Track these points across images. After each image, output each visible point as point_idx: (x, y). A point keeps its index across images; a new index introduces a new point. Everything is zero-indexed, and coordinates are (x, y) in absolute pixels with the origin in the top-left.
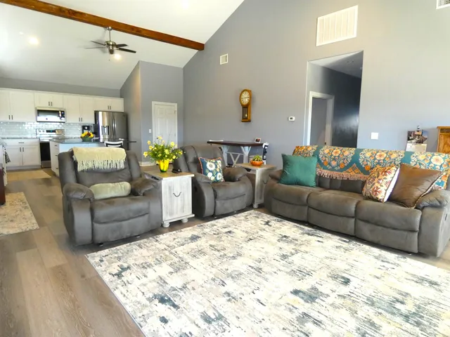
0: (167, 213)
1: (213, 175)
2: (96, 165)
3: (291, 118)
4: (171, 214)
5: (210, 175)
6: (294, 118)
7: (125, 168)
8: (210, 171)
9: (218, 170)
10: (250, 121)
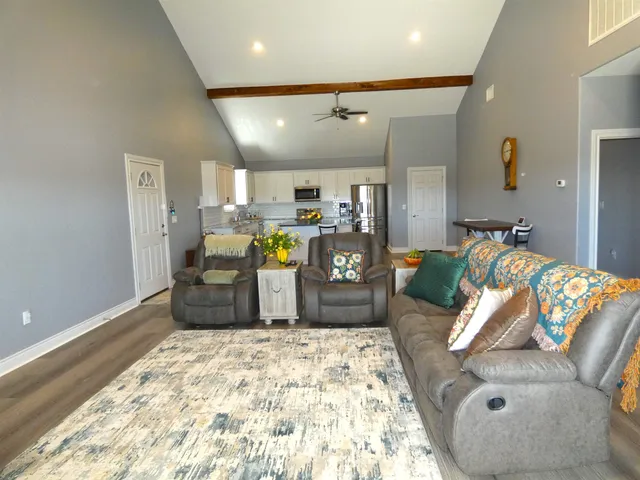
0: (264, 308)
1: (340, 272)
2: (219, 252)
3: (560, 183)
4: (270, 311)
5: (336, 271)
6: (563, 183)
7: (247, 257)
8: (336, 267)
9: (349, 266)
10: (514, 188)
